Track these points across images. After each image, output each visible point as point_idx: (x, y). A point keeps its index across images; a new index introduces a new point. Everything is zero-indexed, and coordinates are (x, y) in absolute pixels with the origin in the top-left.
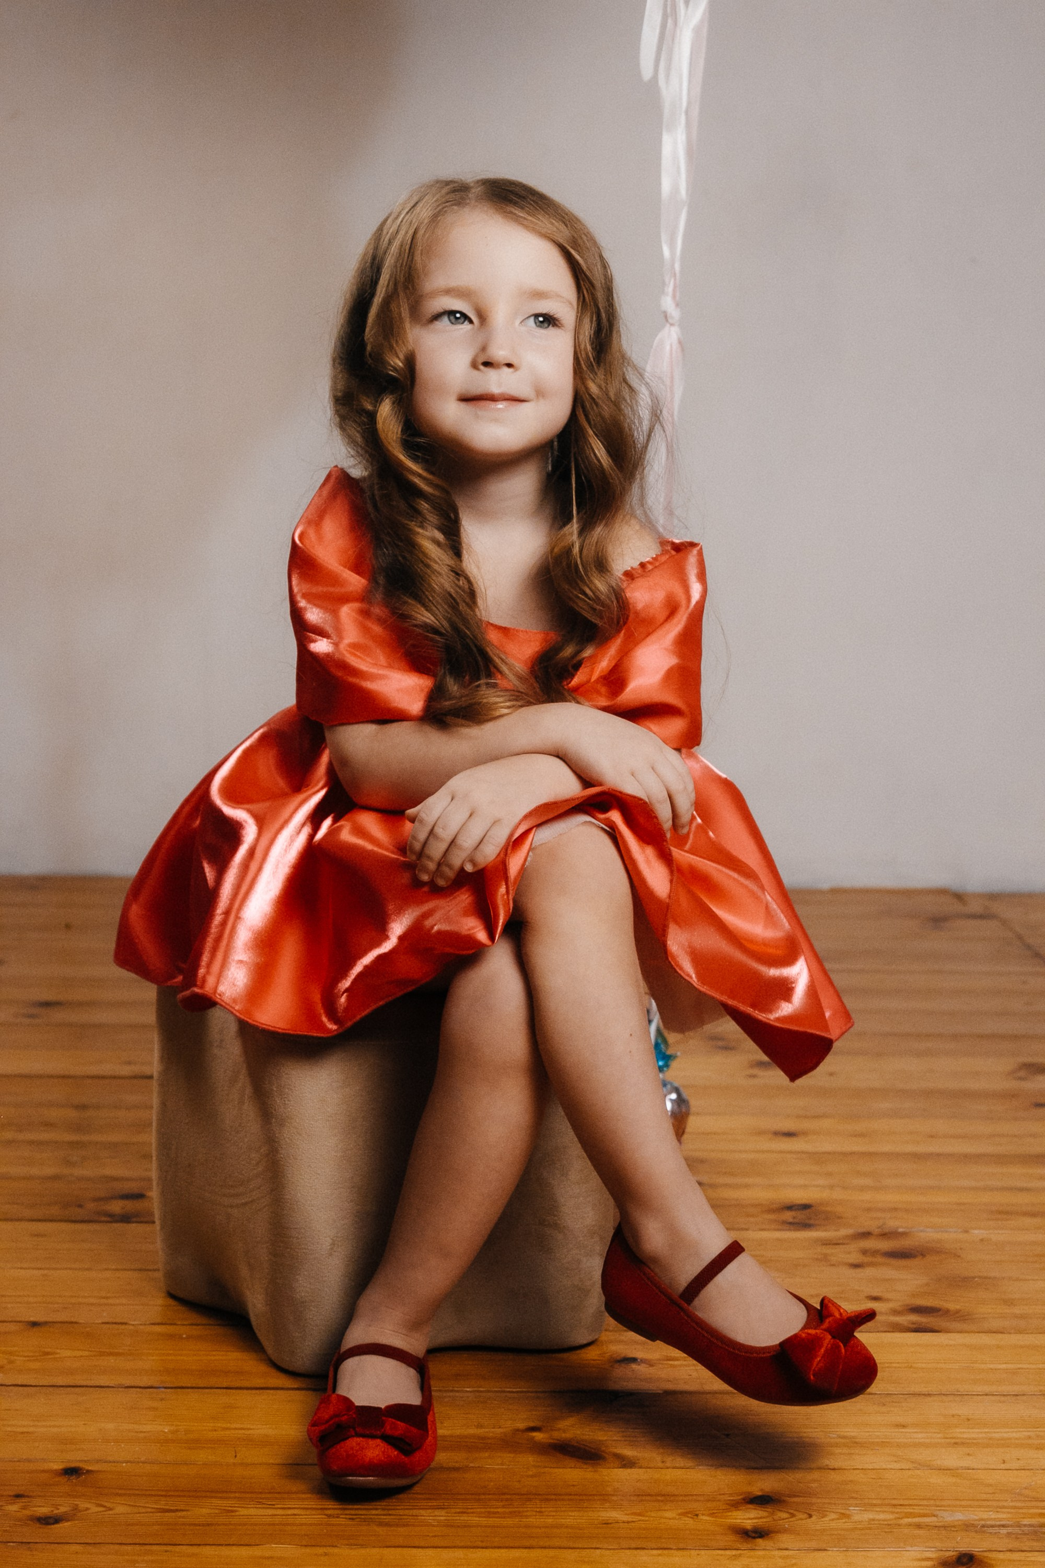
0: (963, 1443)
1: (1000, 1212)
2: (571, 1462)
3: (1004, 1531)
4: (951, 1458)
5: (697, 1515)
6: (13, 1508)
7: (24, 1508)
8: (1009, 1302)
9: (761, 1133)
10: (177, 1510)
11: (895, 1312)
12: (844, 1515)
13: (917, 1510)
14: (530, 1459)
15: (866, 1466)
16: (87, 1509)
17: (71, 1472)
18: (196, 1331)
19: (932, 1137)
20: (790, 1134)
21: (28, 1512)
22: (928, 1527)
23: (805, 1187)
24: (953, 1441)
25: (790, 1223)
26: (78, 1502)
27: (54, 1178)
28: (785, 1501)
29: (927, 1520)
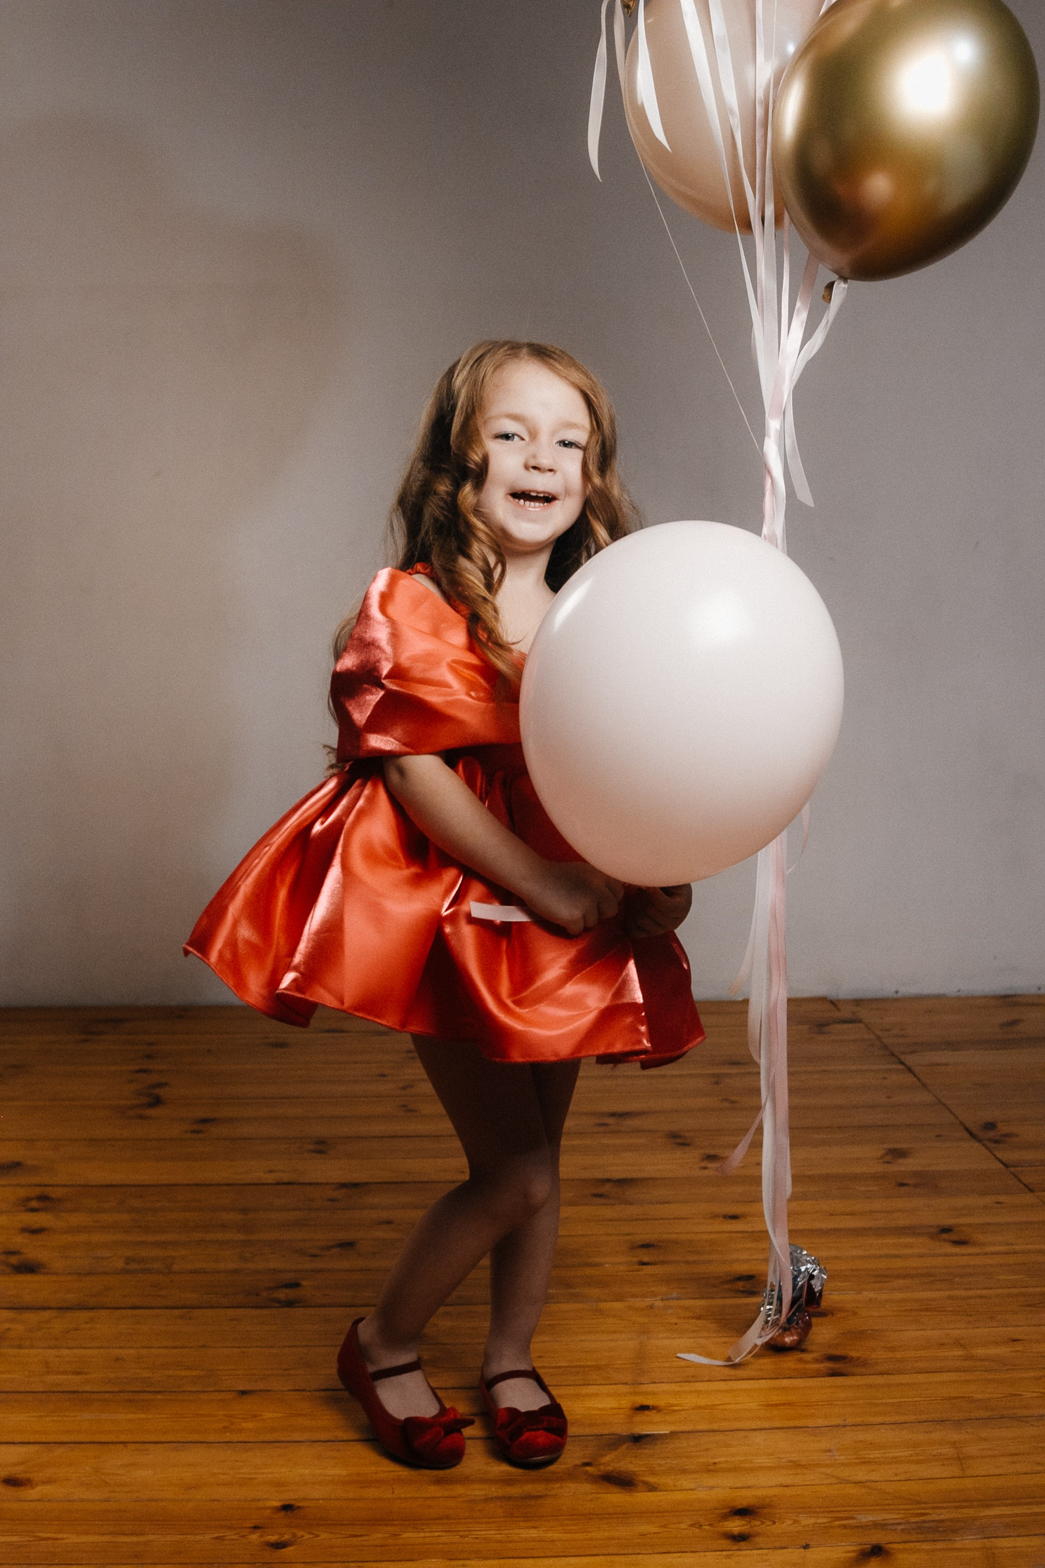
0: (869, 1462)
1: (881, 1276)
2: (614, 1489)
3: (900, 1527)
4: (863, 1474)
5: (701, 1526)
6: (254, 1537)
7: (261, 1536)
8: (892, 1349)
9: (715, 1216)
10: (361, 1536)
11: (816, 1361)
12: (795, 1521)
13: (845, 1515)
14: (587, 1487)
15: (808, 1483)
16: (303, 1536)
17: (287, 1508)
19: (831, 1215)
20: (734, 1217)
21: (262, 1539)
22: (852, 1528)
23: (749, 1260)
24: (863, 1460)
25: (743, 1292)
26: (295, 1531)
27: (236, 1271)
28: (757, 1513)
29: (850, 1522)
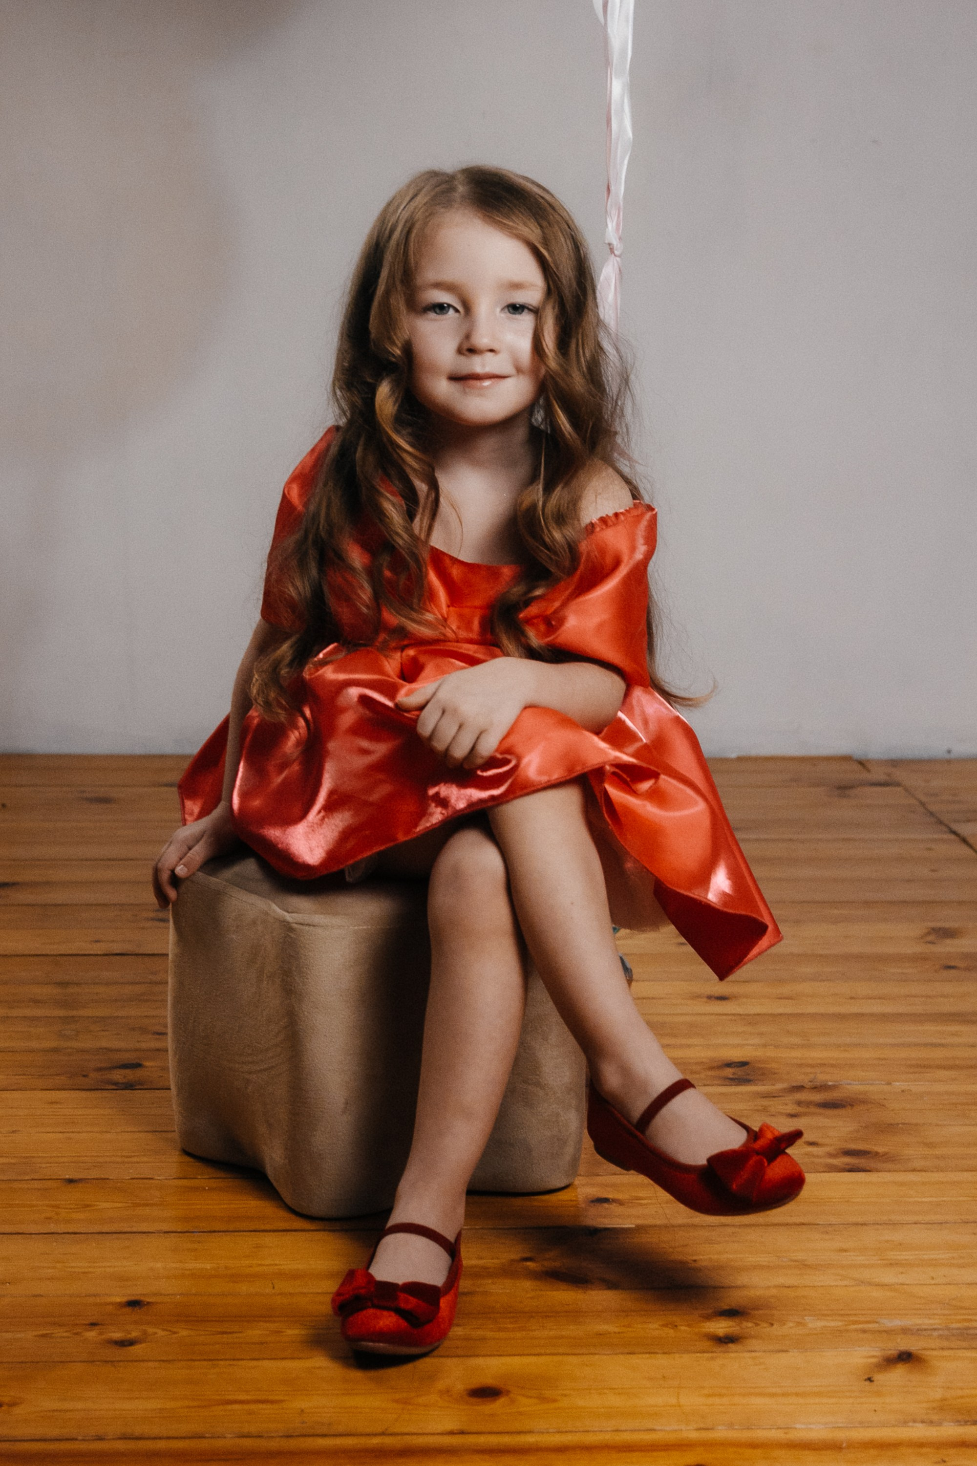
0: (898, 1264)
1: (918, 1066)
2: (563, 1286)
3: (935, 1334)
4: (889, 1277)
5: (676, 1325)
6: (91, 1335)
7: (101, 1334)
8: (930, 1145)
10: (233, 1332)
11: (831, 1155)
12: (799, 1324)
13: (862, 1319)
14: (528, 1284)
15: (816, 1284)
16: (156, 1333)
17: (134, 1304)
18: (213, 1183)
19: (852, 998)
20: (722, 998)
21: (102, 1337)
22: (874, 1332)
23: (742, 1046)
24: (889, 1262)
25: (731, 1079)
26: (144, 1327)
27: (55, 1050)
28: (749, 1314)
29: (871, 1326)
